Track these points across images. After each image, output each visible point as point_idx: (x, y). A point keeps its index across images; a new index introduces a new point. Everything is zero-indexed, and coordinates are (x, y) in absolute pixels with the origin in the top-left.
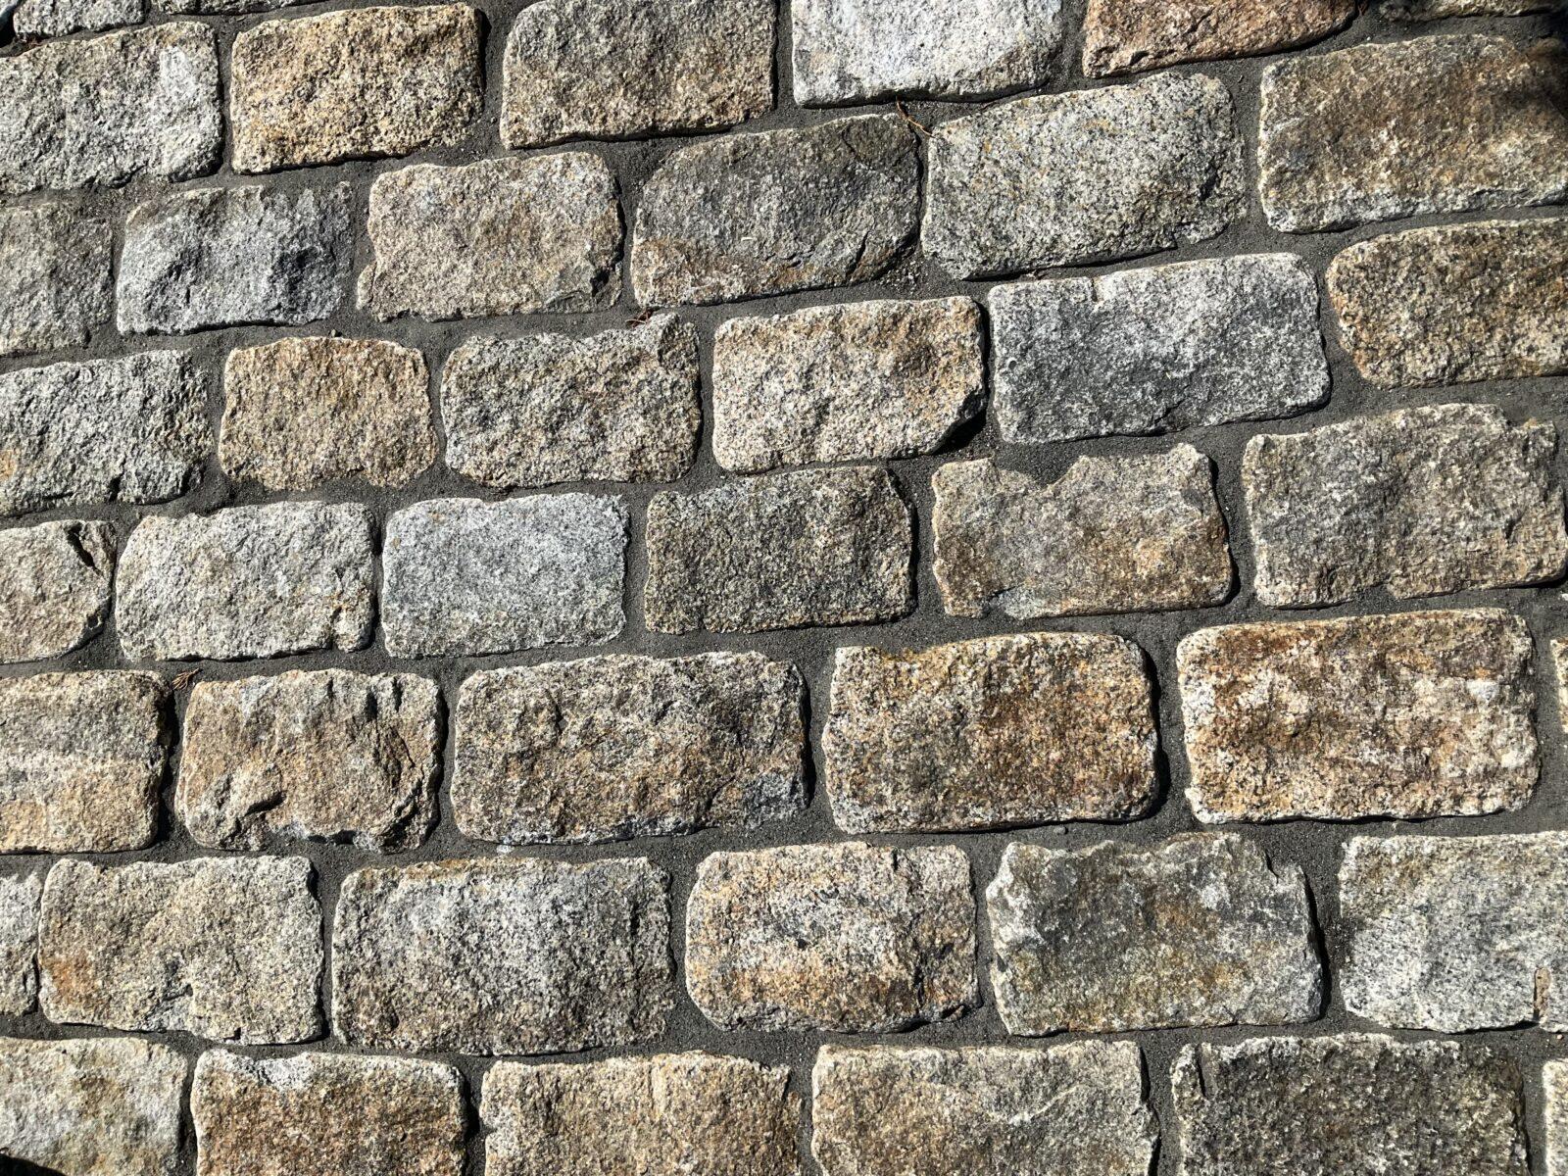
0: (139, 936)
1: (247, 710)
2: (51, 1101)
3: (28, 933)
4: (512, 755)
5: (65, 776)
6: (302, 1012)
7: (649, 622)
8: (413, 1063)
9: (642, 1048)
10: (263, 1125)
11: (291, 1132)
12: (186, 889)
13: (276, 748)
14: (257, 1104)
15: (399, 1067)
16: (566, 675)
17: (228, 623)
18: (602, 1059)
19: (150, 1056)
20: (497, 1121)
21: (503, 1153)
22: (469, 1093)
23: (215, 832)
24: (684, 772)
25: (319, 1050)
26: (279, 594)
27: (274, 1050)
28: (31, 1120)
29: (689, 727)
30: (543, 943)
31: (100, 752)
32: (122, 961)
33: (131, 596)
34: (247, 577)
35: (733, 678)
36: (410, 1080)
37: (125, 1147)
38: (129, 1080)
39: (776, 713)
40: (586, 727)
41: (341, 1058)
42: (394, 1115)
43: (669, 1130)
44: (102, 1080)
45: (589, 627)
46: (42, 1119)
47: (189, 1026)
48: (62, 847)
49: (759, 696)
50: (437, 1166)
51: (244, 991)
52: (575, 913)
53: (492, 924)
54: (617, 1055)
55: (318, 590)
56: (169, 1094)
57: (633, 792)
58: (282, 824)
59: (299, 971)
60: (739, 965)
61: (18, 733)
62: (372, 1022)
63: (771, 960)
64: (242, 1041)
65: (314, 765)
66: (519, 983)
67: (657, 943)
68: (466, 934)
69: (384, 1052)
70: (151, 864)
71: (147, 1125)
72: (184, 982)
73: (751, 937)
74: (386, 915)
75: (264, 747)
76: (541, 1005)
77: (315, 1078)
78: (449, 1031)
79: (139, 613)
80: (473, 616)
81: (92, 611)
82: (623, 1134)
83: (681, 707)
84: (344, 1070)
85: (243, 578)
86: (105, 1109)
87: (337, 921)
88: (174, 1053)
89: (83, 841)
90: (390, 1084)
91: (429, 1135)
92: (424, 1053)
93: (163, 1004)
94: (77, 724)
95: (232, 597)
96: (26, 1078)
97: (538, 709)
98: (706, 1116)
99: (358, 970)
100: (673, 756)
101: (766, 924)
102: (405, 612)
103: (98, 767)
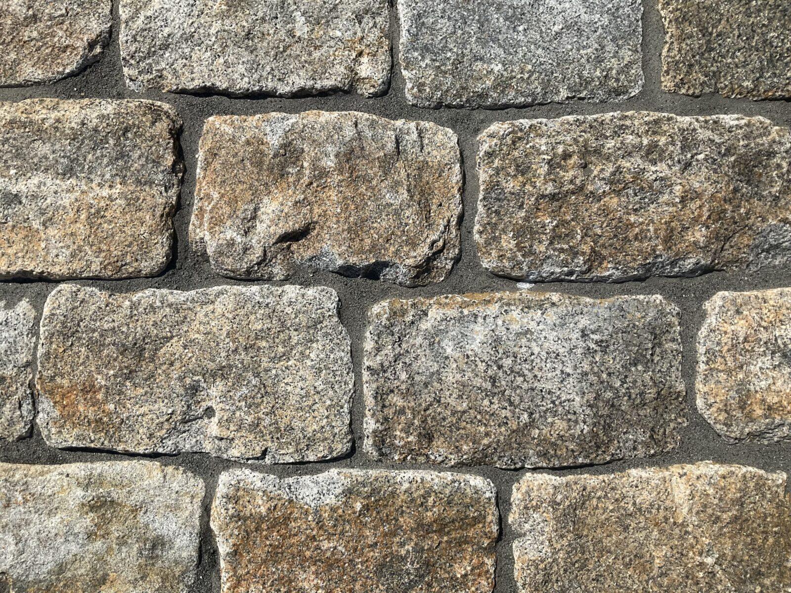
0: (152, 360)
1: (274, 141)
2: (54, 523)
3: (23, 358)
4: (543, 196)
5: (66, 200)
6: (336, 430)
7: (667, 83)
8: (448, 476)
9: (660, 459)
10: (293, 540)
11: (325, 545)
12: (206, 315)
13: (305, 180)
14: (287, 519)
15: (436, 481)
16: (591, 127)
17: (247, 57)
18: (622, 470)
19: (165, 477)
20: (527, 527)
21: (532, 555)
22: (502, 501)
23: (241, 259)
24: (709, 217)
25: (347, 466)
26: (298, 34)
27: (301, 467)
28: (33, 543)
29: (714, 177)
30: (575, 368)
31: (108, 176)
32: (135, 386)
33: (139, 23)
34: (265, 13)
35: (746, 137)
36: (447, 491)
37: (140, 566)
38: (143, 502)
39: (785, 170)
40: (613, 174)
41: (373, 473)
42: (430, 525)
43: (690, 529)
44: (112, 502)
45: (612, 83)
46: (45, 542)
47: (208, 447)
48: (65, 270)
49: (771, 154)
50: (472, 570)
51: (272, 413)
52: (602, 341)
53: (524, 350)
54: (636, 466)
55: (338, 34)
56: (187, 513)
57: (662, 234)
58: (308, 254)
59: (331, 393)
60: (752, 388)
61: (9, 155)
62: (411, 438)
63: (779, 383)
64: (268, 460)
65: (345, 198)
66: (553, 402)
67: (673, 369)
68: (501, 359)
69: (415, 466)
70: (165, 291)
71: (163, 544)
72: (204, 405)
73: (760, 364)
74: (419, 340)
75: (291, 180)
76: (576, 422)
77: (349, 493)
78: (489, 446)
79: (148, 41)
80: (497, 68)
81: (94, 36)
82: (644, 533)
83: (706, 160)
84: (378, 485)
85: (260, 14)
86: (116, 529)
87: (369, 345)
88: (190, 474)
89: (89, 266)
90: (428, 494)
91: (462, 542)
92: (460, 466)
93: (181, 427)
94: (79, 148)
95: (249, 33)
96: (26, 501)
97: (566, 156)
98: (725, 516)
99: (392, 391)
100: (698, 203)
101: (773, 353)
102: (427, 61)
103: (105, 192)
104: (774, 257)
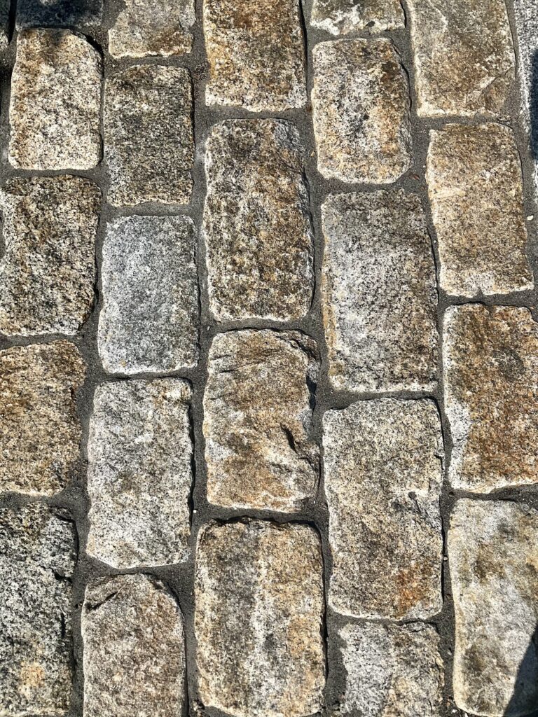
0: (378, 536)
1: (226, 453)
2: (495, 603)
3: (381, 631)
4: (261, 277)
5: (270, 599)
6: (420, 408)
7: (185, 201)
8: (445, 336)
9: (426, 205)
10: (494, 435)
11: (496, 414)
12: (346, 499)
13: (252, 431)
14: (481, 440)
15: (449, 343)
16: (214, 248)
17: (168, 474)
18: (434, 228)
19: (458, 526)
20: (474, 286)
21: (492, 282)
22: (459, 301)
23: (308, 474)
24: (273, 175)
25: (443, 403)
26: (151, 440)
27: (445, 432)
28: (510, 618)
29: (247, 172)
30: (371, 256)
31: (253, 570)
32: (397, 547)
33: (142, 551)
34: (136, 463)
35: (220, 152)
36: (455, 336)
37: (519, 541)
38: (476, 540)
39: (241, 129)
40: (246, 234)
41: (446, 385)
42: (478, 347)
43: (469, 187)
44: (477, 562)
45: (185, 235)
46: (508, 609)
47: (435, 497)
48: (320, 599)
49: (231, 137)
50: (504, 320)
51: (411, 452)
52: (353, 240)
53: (361, 288)
54: (431, 220)
55: (151, 413)
56: (481, 509)
57: (284, 204)
58: (302, 431)
59: (395, 412)
60: (379, 150)
61: (238, 645)
62: (423, 359)
63: (375, 134)
64: (442, 455)
65: (264, 405)
66: (394, 270)
67: (368, 197)
68: (367, 302)
69: (440, 357)
70: (330, 528)
71: (504, 525)
72: (408, 499)
73: (364, 145)
74: (357, 355)
75: (252, 442)
76: (406, 255)
77: (461, 399)
78: (425, 309)
79: (156, 545)
80: (175, 307)
81: (151, 585)
82: (474, 215)
83: (236, 177)
84: (454, 381)
85: (137, 466)
86: (496, 559)
87: (361, 389)
88: (455, 509)
89: (316, 582)
90: (457, 348)
91: (487, 327)
92: (439, 327)
93: (424, 515)
94: (232, 592)
95: (150, 473)
96: (481, 624)
97: (234, 263)
98: (460, 166)
99: (392, 372)
100: (264, 182)
101: (356, 137)
102: (170, 353)
103: (264, 571)
104: (295, 136)
